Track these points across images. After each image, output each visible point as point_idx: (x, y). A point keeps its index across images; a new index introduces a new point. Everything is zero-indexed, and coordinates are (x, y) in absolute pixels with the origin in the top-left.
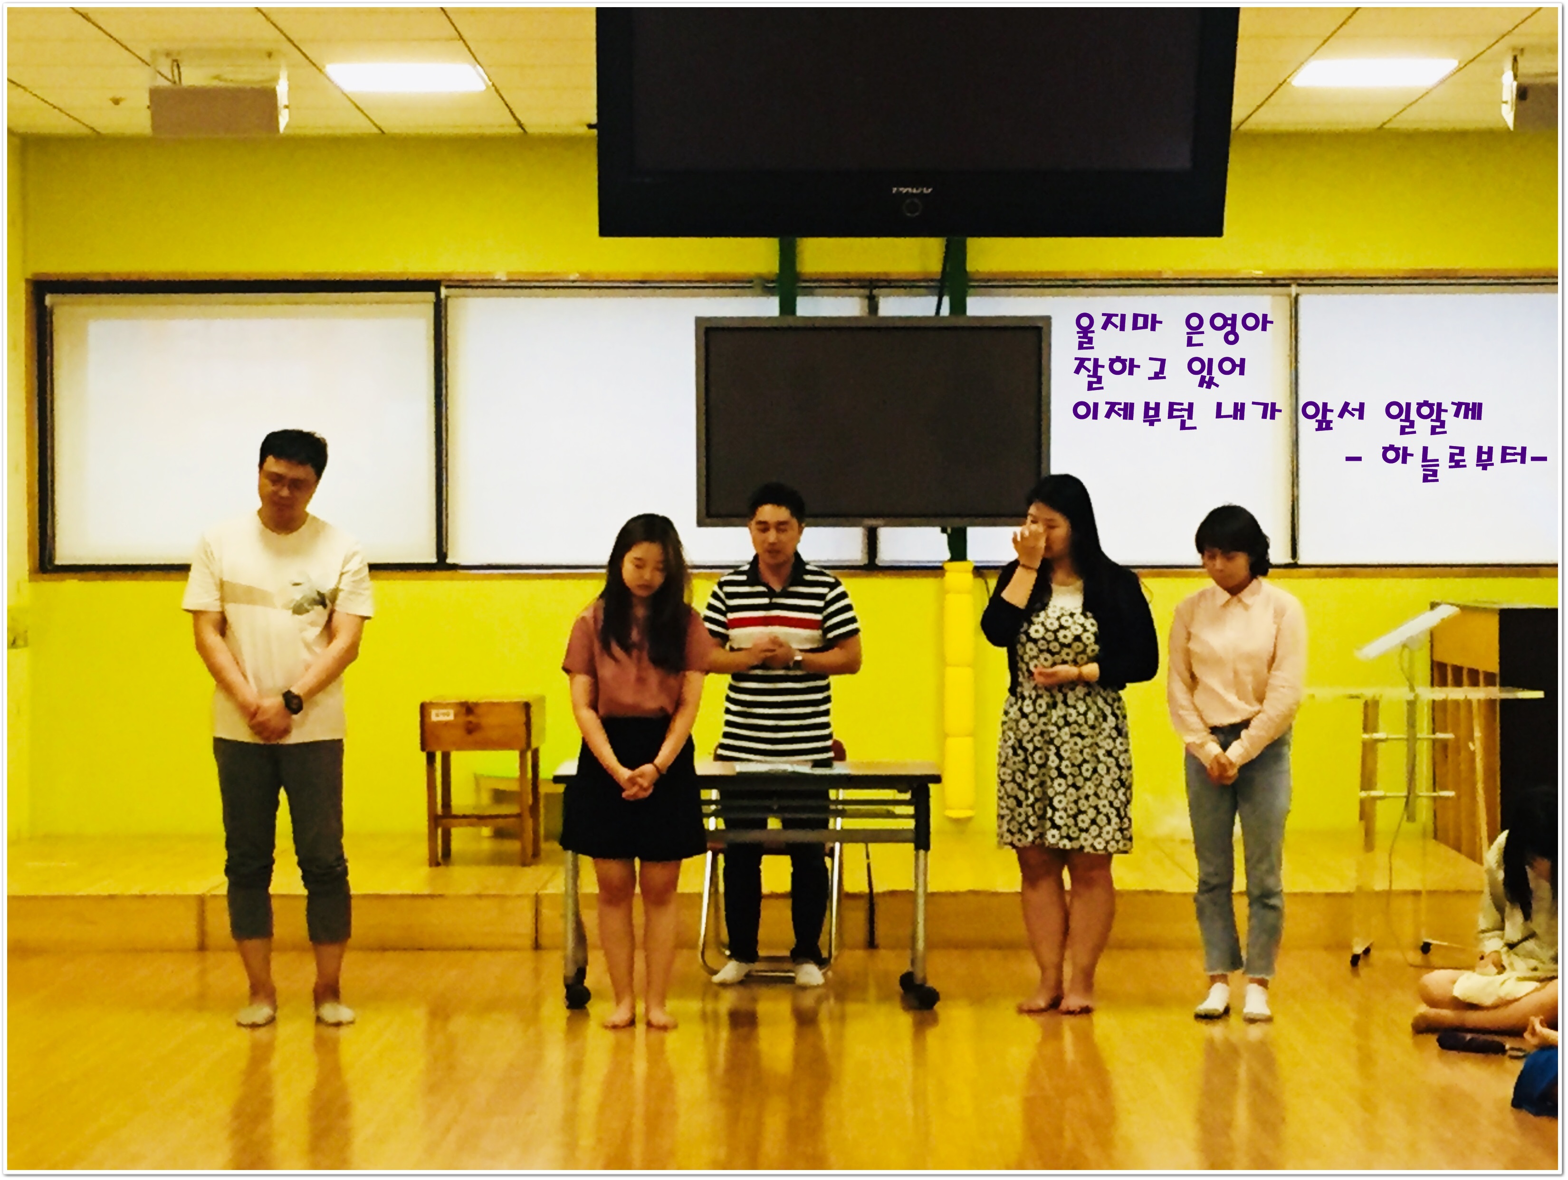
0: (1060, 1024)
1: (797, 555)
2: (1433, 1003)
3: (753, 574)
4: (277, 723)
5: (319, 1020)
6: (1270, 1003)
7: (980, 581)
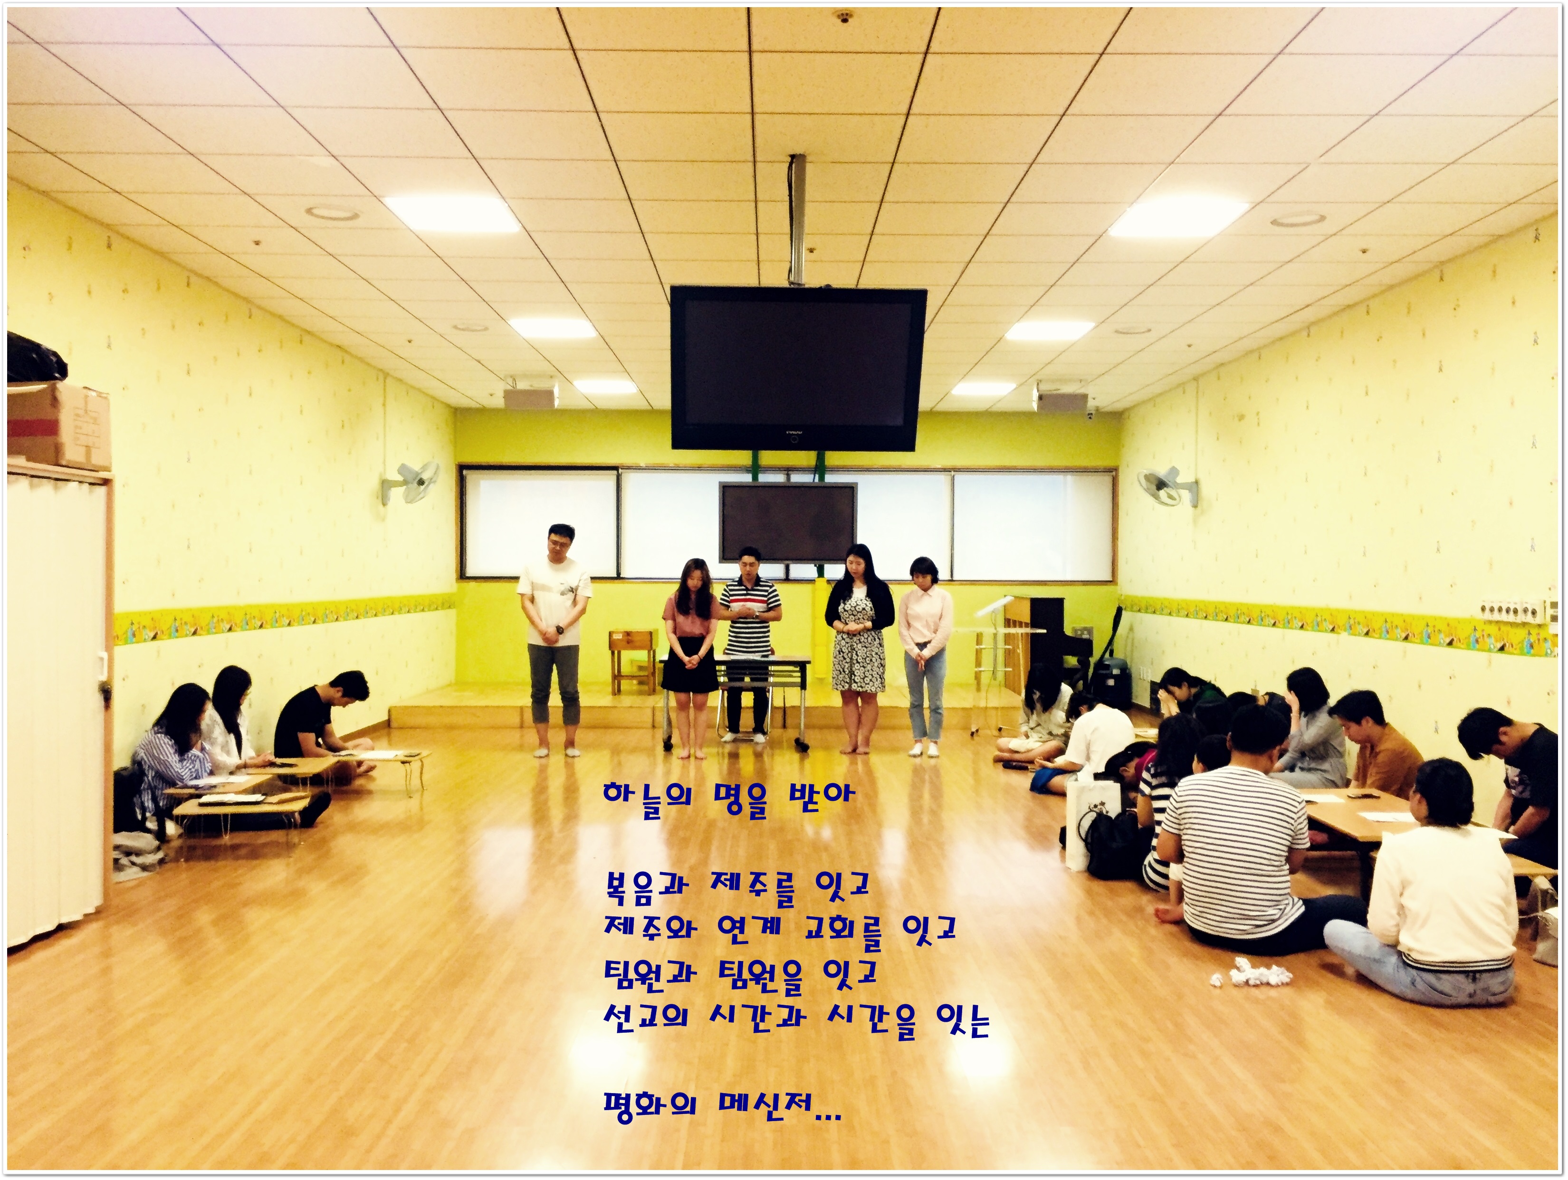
0: (856, 759)
1: (757, 575)
2: (1001, 750)
3: (740, 582)
4: (554, 639)
5: (566, 755)
6: (939, 749)
7: (829, 585)
